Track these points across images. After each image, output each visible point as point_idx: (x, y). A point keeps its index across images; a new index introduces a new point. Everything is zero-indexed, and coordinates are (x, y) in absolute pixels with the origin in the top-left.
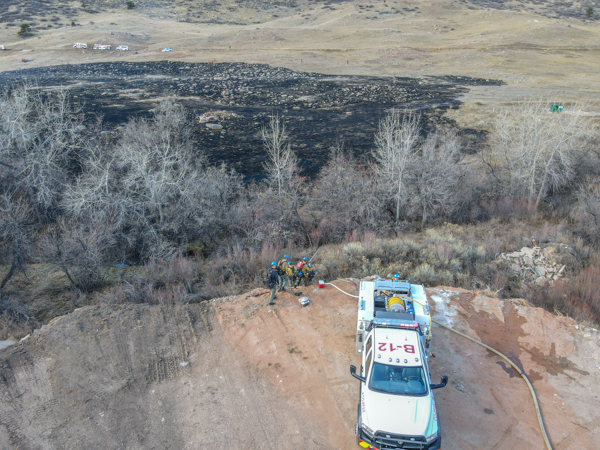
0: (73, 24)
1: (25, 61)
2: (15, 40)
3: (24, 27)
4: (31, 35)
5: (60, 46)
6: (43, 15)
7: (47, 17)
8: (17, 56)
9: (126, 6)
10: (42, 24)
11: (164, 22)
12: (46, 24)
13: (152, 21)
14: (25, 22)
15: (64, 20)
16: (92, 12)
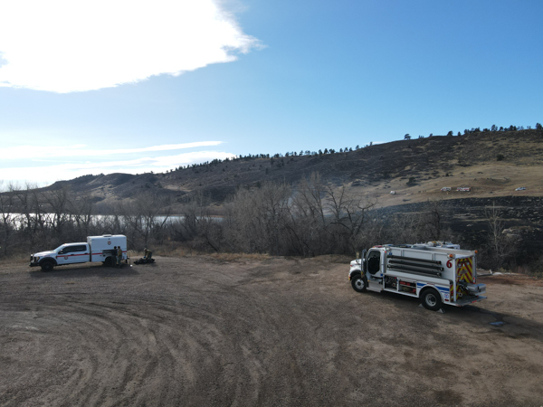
0: (447, 175)
1: (405, 200)
2: (403, 188)
3: (411, 179)
4: (415, 185)
5: (431, 191)
6: (427, 170)
7: (431, 172)
8: (401, 198)
9: (496, 159)
10: (425, 177)
11: (531, 168)
12: (428, 176)
13: (517, 168)
14: (414, 176)
15: (442, 173)
16: (466, 166)
